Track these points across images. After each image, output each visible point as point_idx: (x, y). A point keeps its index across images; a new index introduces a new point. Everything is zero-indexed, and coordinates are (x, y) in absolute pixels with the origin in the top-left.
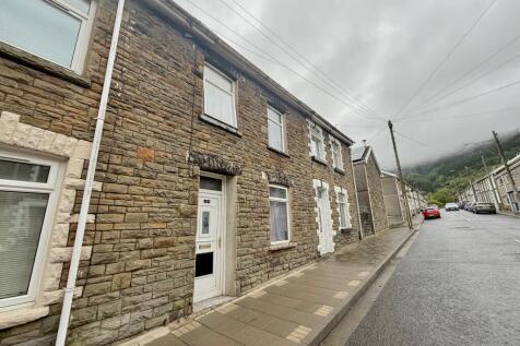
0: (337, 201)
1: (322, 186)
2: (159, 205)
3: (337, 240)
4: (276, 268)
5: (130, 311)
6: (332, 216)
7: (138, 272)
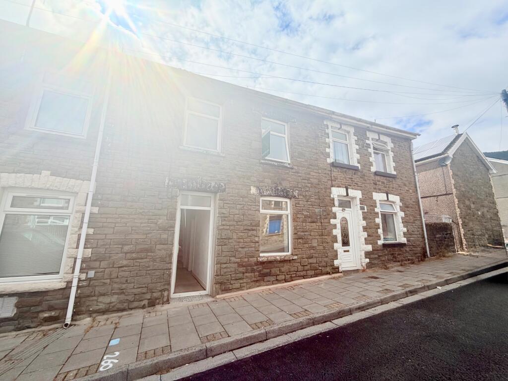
0: (376, 210)
1: (347, 195)
2: (140, 221)
3: (372, 256)
4: (266, 279)
5: (117, 294)
6: (365, 229)
7: (122, 269)
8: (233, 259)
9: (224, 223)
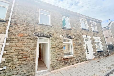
0: (95, 41)
1: (87, 37)
2: (24, 47)
3: (95, 55)
4: (67, 64)
5: (15, 74)
6: (93, 47)
7: (18, 65)
8: (56, 58)
9: (52, 47)
